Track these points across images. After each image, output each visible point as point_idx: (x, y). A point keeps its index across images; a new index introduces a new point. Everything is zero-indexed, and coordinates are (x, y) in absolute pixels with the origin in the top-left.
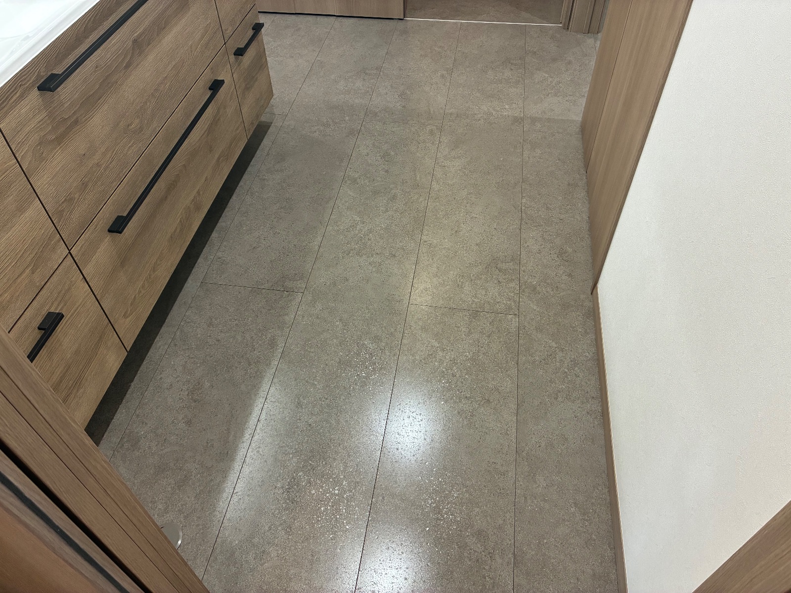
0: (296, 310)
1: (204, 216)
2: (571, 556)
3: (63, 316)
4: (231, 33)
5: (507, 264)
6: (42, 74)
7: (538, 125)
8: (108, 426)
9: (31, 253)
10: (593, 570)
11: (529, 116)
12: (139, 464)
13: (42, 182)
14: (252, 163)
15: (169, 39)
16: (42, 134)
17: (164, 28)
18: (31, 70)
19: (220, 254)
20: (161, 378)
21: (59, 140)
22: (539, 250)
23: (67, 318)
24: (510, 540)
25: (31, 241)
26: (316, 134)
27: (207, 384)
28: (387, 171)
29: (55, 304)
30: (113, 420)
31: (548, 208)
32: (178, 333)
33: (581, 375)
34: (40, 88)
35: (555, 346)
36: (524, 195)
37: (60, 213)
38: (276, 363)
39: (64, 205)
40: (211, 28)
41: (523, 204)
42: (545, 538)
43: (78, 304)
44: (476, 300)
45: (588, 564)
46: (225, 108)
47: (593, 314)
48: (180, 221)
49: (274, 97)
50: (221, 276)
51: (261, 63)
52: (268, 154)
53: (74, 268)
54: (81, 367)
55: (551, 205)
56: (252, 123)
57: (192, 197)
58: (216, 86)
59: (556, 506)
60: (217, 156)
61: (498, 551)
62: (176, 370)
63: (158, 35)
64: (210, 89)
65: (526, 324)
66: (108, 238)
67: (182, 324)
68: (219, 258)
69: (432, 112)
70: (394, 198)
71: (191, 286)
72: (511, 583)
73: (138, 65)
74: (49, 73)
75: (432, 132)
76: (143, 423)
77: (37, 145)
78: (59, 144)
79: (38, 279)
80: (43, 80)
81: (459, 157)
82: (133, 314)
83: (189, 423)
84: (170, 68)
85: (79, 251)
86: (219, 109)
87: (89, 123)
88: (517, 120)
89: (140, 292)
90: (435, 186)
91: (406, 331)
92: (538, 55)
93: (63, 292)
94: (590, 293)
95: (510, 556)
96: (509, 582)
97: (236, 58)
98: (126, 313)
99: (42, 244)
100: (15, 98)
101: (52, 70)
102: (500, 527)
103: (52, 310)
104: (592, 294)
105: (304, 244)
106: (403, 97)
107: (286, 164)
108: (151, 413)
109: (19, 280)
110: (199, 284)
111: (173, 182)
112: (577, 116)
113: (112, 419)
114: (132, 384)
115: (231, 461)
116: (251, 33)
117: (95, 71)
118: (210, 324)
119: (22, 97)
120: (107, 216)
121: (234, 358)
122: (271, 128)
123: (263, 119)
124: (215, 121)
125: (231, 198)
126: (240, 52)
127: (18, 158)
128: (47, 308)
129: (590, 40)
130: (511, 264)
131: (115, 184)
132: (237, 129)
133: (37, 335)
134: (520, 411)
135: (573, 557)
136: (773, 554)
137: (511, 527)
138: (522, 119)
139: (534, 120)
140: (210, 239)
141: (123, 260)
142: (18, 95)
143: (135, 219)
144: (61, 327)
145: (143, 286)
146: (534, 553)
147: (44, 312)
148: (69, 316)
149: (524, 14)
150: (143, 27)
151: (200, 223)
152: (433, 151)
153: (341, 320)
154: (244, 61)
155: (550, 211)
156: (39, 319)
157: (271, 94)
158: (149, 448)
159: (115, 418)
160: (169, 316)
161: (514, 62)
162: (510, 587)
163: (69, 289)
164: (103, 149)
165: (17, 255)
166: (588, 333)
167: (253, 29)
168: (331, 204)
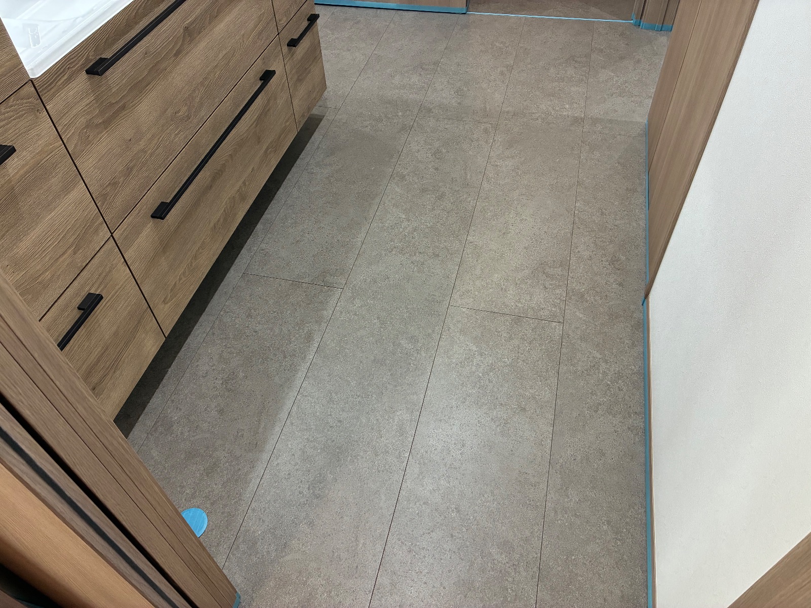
0: (334, 305)
1: (249, 207)
2: (599, 575)
3: (102, 298)
4: (285, 24)
5: (555, 269)
6: (90, 57)
7: (599, 127)
8: (144, 408)
9: (73, 234)
10: (622, 591)
11: (590, 116)
12: (170, 449)
13: (87, 164)
14: (301, 156)
15: (221, 27)
16: (89, 117)
17: (217, 16)
18: (79, 53)
19: (263, 246)
20: (197, 366)
21: (107, 124)
22: (590, 257)
23: (107, 300)
24: (537, 554)
25: (74, 222)
26: (368, 129)
27: (241, 375)
28: (437, 169)
29: (96, 285)
30: (149, 404)
31: (602, 214)
32: (217, 322)
33: (625, 389)
34: (89, 72)
35: (600, 356)
36: (578, 199)
37: (105, 196)
38: (311, 357)
39: (108, 189)
40: (264, 17)
41: (577, 208)
42: (573, 555)
43: (117, 287)
44: (520, 305)
45: (617, 584)
46: (275, 99)
47: (642, 327)
48: (224, 211)
49: (328, 89)
50: (263, 268)
51: (315, 54)
52: (318, 148)
53: (115, 251)
54: (118, 349)
55: (606, 210)
56: (303, 116)
57: (237, 188)
58: (267, 76)
59: (587, 522)
60: (264, 148)
61: (522, 564)
62: (212, 358)
63: (210, 23)
64: (261, 79)
65: (570, 332)
66: (151, 223)
67: (221, 313)
68: (263, 250)
69: (488, 109)
70: (441, 197)
71: (233, 276)
72: (534, 598)
73: (188, 53)
74: (98, 58)
75: (486, 131)
76: (177, 408)
77: (84, 129)
78: (106, 129)
79: (80, 259)
80: (91, 64)
81: (513, 157)
82: (173, 300)
83: (221, 412)
84: (221, 56)
85: (122, 234)
86: (269, 101)
87: (136, 109)
88: (577, 121)
89: (180, 279)
90: (486, 185)
91: (444, 333)
92: (605, 52)
93: (104, 274)
94: (641, 304)
95: (535, 569)
96: (532, 596)
97: (289, 49)
98: (165, 299)
99: (85, 226)
100: (61, 81)
101: (102, 54)
102: (527, 540)
103: (92, 291)
104: (643, 305)
105: (348, 240)
106: (459, 94)
107: (335, 158)
108: (186, 399)
109: (61, 260)
110: (241, 275)
111: (219, 171)
112: (641, 117)
113: (148, 402)
114: (170, 370)
115: (259, 452)
116: (305, 23)
117: (144, 58)
118: (250, 316)
119: (69, 80)
120: (151, 201)
121: (270, 350)
122: (322, 122)
123: (315, 111)
124: (265, 112)
125: (278, 190)
126: (293, 43)
127: (64, 140)
128: (87, 289)
129: (662, 38)
130: (560, 269)
131: (161, 170)
132: (287, 121)
133: (77, 314)
134: (557, 421)
135: (602, 576)
136: (793, 584)
137: (538, 540)
138: (583, 120)
139: (595, 121)
140: (255, 231)
141: (164, 246)
142: (66, 77)
143: (178, 206)
144: (101, 308)
145: (184, 273)
146: (560, 568)
147: (83, 294)
148: (108, 299)
149: (594, 10)
150: (194, 16)
151: (244, 214)
152: (486, 149)
153: (378, 318)
154: (298, 52)
155: (605, 216)
156: (79, 300)
157: (324, 86)
158: (182, 433)
159: (151, 402)
160: (210, 306)
161: (579, 59)
162: (533, 602)
163: (110, 271)
164: (149, 136)
165: (59, 235)
166: (636, 346)
167: (308, 20)
168: (377, 200)
